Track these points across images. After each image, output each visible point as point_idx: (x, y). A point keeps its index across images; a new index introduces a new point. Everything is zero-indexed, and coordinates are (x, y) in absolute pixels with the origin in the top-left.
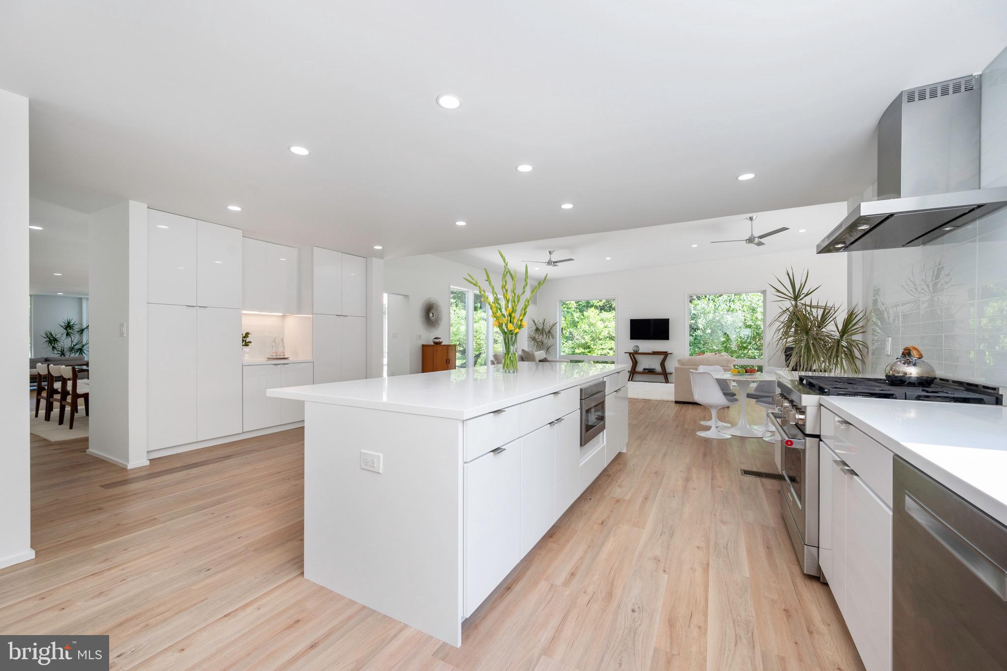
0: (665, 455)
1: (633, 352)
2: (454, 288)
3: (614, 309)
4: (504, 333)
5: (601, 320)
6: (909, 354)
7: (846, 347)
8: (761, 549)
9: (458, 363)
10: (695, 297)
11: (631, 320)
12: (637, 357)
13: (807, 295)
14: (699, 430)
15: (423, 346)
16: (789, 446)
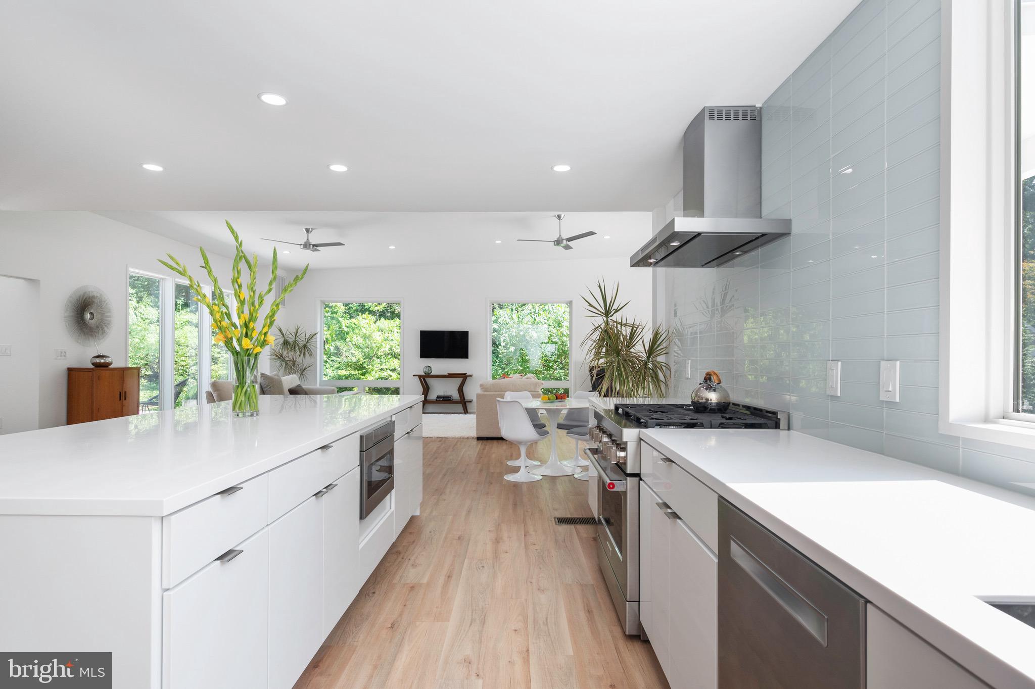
0: (469, 512)
1: (424, 374)
2: (135, 271)
3: (398, 316)
4: (236, 353)
5: (379, 331)
6: (710, 379)
7: (652, 370)
8: (582, 616)
9: (144, 396)
10: (497, 307)
11: (421, 331)
12: (429, 380)
13: (617, 311)
14: (507, 473)
15: (70, 370)
16: (611, 490)
